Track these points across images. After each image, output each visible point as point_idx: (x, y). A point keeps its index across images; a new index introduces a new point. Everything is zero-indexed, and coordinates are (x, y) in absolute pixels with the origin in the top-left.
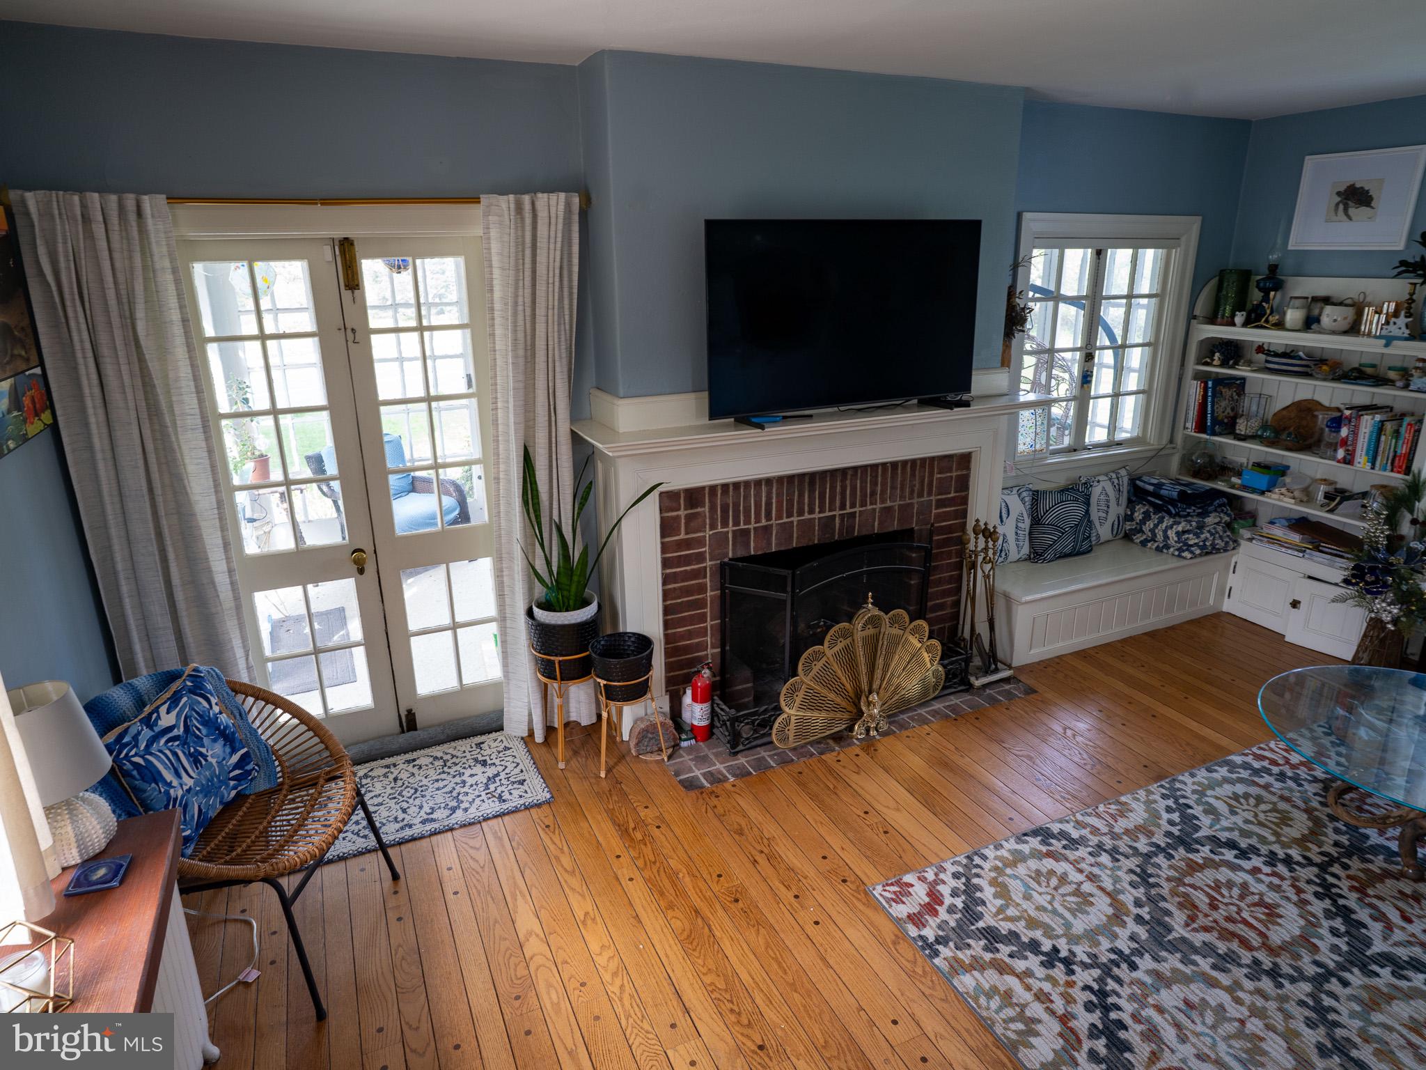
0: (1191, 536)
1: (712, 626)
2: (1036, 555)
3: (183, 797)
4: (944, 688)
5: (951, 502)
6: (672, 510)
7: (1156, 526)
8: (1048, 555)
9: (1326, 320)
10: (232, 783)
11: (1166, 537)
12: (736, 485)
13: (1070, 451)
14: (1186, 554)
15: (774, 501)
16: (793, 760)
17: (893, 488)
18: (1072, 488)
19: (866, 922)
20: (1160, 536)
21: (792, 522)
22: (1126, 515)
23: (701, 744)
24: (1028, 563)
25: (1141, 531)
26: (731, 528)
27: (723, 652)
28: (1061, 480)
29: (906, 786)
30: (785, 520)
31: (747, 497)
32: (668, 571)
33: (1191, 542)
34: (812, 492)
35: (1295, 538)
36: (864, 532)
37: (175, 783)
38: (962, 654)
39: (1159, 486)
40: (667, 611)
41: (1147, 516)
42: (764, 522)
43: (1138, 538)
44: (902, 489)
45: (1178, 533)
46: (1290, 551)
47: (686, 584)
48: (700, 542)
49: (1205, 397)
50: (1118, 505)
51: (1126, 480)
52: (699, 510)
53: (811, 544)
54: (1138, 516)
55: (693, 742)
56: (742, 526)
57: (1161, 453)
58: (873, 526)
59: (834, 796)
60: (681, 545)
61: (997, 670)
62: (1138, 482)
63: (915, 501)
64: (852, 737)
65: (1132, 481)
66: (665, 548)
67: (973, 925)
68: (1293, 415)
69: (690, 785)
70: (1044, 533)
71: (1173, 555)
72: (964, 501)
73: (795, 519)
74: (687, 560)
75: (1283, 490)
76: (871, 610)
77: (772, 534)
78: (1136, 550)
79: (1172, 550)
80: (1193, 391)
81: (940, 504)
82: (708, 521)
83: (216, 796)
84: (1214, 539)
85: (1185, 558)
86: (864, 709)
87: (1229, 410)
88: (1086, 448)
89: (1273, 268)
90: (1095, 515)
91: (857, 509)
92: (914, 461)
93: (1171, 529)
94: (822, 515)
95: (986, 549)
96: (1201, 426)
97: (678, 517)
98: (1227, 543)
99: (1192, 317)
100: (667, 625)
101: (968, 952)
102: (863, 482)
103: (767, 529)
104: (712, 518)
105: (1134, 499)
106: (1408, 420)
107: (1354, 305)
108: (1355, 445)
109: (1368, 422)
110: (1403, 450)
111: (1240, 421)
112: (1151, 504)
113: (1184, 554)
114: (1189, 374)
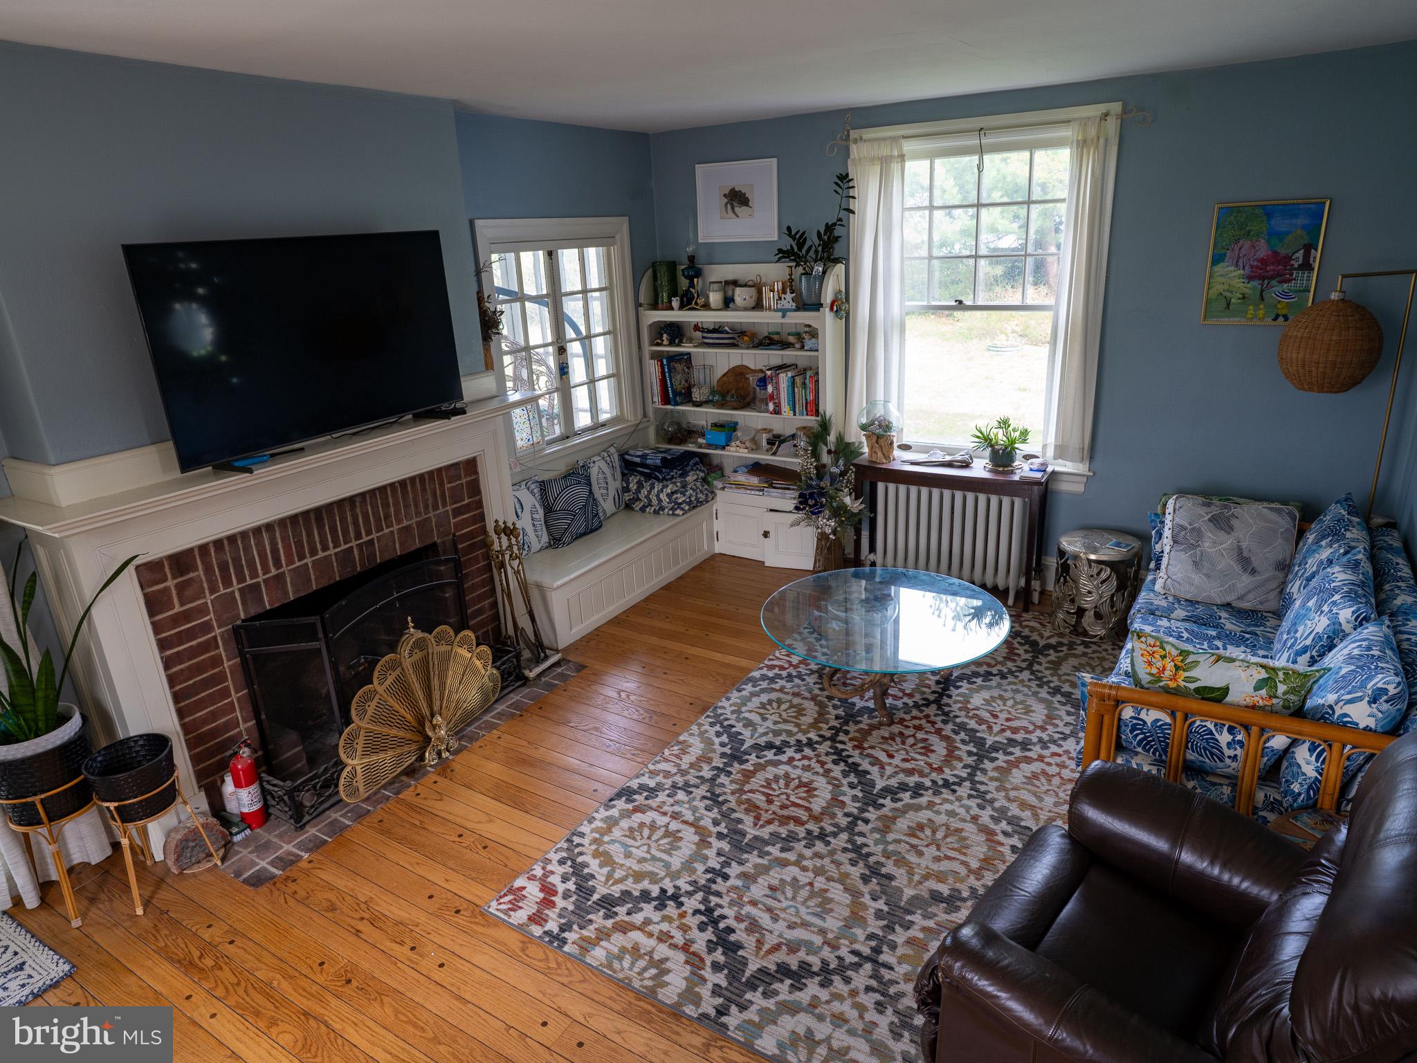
0: (678, 495)
1: (238, 699)
2: (556, 541)
4: (503, 688)
5: (467, 508)
6: (158, 583)
7: (649, 492)
8: (566, 538)
9: (738, 299)
11: (660, 500)
12: (232, 539)
13: (564, 440)
14: (678, 512)
15: (280, 546)
16: (369, 811)
17: (407, 506)
18: (574, 474)
19: (490, 943)
20: (655, 501)
21: (306, 564)
22: (623, 487)
23: (258, 830)
24: (550, 551)
25: (638, 499)
26: (236, 586)
27: (259, 724)
28: (561, 467)
29: (492, 795)
30: (298, 564)
31: (247, 549)
32: (169, 653)
33: (680, 501)
34: (321, 528)
35: (754, 480)
36: (387, 557)
38: (511, 652)
39: (644, 457)
40: (177, 698)
41: (640, 485)
42: (274, 572)
43: (637, 506)
44: (416, 506)
45: (668, 495)
46: (753, 492)
47: (195, 661)
48: (203, 610)
49: (663, 373)
50: (614, 480)
51: (616, 456)
52: (191, 575)
53: (332, 582)
54: (633, 486)
55: (248, 832)
56: (249, 582)
57: (640, 427)
58: (395, 549)
59: (422, 832)
60: (177, 620)
61: (547, 657)
62: (626, 457)
63: (431, 515)
64: (425, 766)
65: (622, 457)
66: (157, 628)
67: (589, 900)
68: (731, 380)
69: (258, 881)
70: (558, 519)
71: (668, 514)
72: (479, 504)
73: (308, 560)
74: (190, 634)
75: (738, 443)
76: (414, 634)
77: (285, 582)
78: (638, 517)
79: (666, 510)
80: (653, 368)
81: (457, 512)
82: (205, 585)
84: (696, 494)
85: (678, 515)
86: (430, 734)
87: (683, 382)
88: (576, 434)
89: (692, 259)
90: (598, 493)
91: (374, 535)
92: (421, 476)
93: (661, 492)
94: (337, 550)
95: (510, 546)
96: (666, 400)
97: (167, 589)
98: (707, 495)
99: (638, 305)
100: (181, 713)
101: (591, 927)
102: (375, 506)
103: (279, 578)
104: (210, 581)
105: (626, 472)
106: (809, 373)
107: (758, 287)
108: (779, 398)
109: (784, 378)
110: (811, 397)
111: (694, 390)
112: (641, 473)
113: (676, 512)
114: (647, 355)
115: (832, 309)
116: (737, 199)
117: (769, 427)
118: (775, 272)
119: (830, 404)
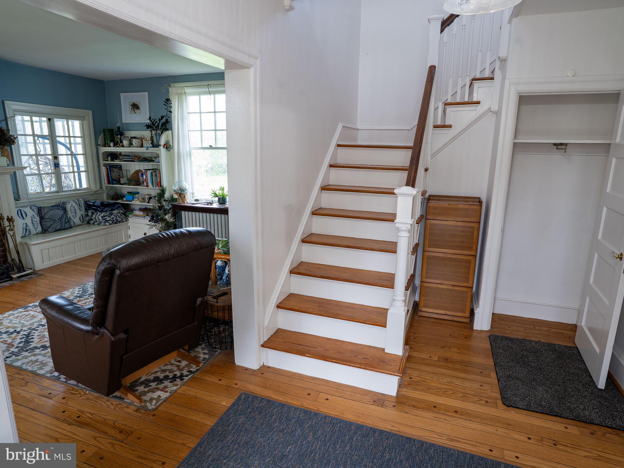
0: (107, 217)
2: (45, 231)
7: (96, 216)
8: (50, 230)
9: (134, 144)
11: (99, 219)
13: (56, 193)
14: (107, 224)
18: (57, 205)
20: (98, 220)
22: (86, 215)
24: (42, 234)
25: (92, 219)
28: (53, 203)
33: (108, 219)
35: (141, 213)
39: (94, 203)
41: (93, 214)
43: (92, 222)
45: (102, 217)
46: (141, 218)
49: (108, 171)
50: (80, 211)
51: (82, 202)
54: (90, 214)
57: (97, 192)
61: (24, 271)
62: (88, 202)
65: (86, 203)
68: (135, 175)
70: (46, 222)
71: (103, 225)
75: (136, 199)
78: (92, 226)
79: (102, 223)
80: (104, 170)
84: (116, 217)
85: (107, 225)
87: (117, 176)
88: (63, 192)
89: (119, 128)
90: (70, 215)
93: (99, 216)
96: (109, 182)
98: (122, 219)
99: (97, 145)
105: (88, 208)
106: (157, 171)
107: (141, 139)
108: (147, 180)
109: (149, 173)
110: (159, 180)
111: (121, 179)
112: (94, 209)
113: (106, 224)
114: (102, 165)
115: (164, 147)
116: (135, 107)
117: (150, 194)
118: (147, 134)
119: (165, 183)
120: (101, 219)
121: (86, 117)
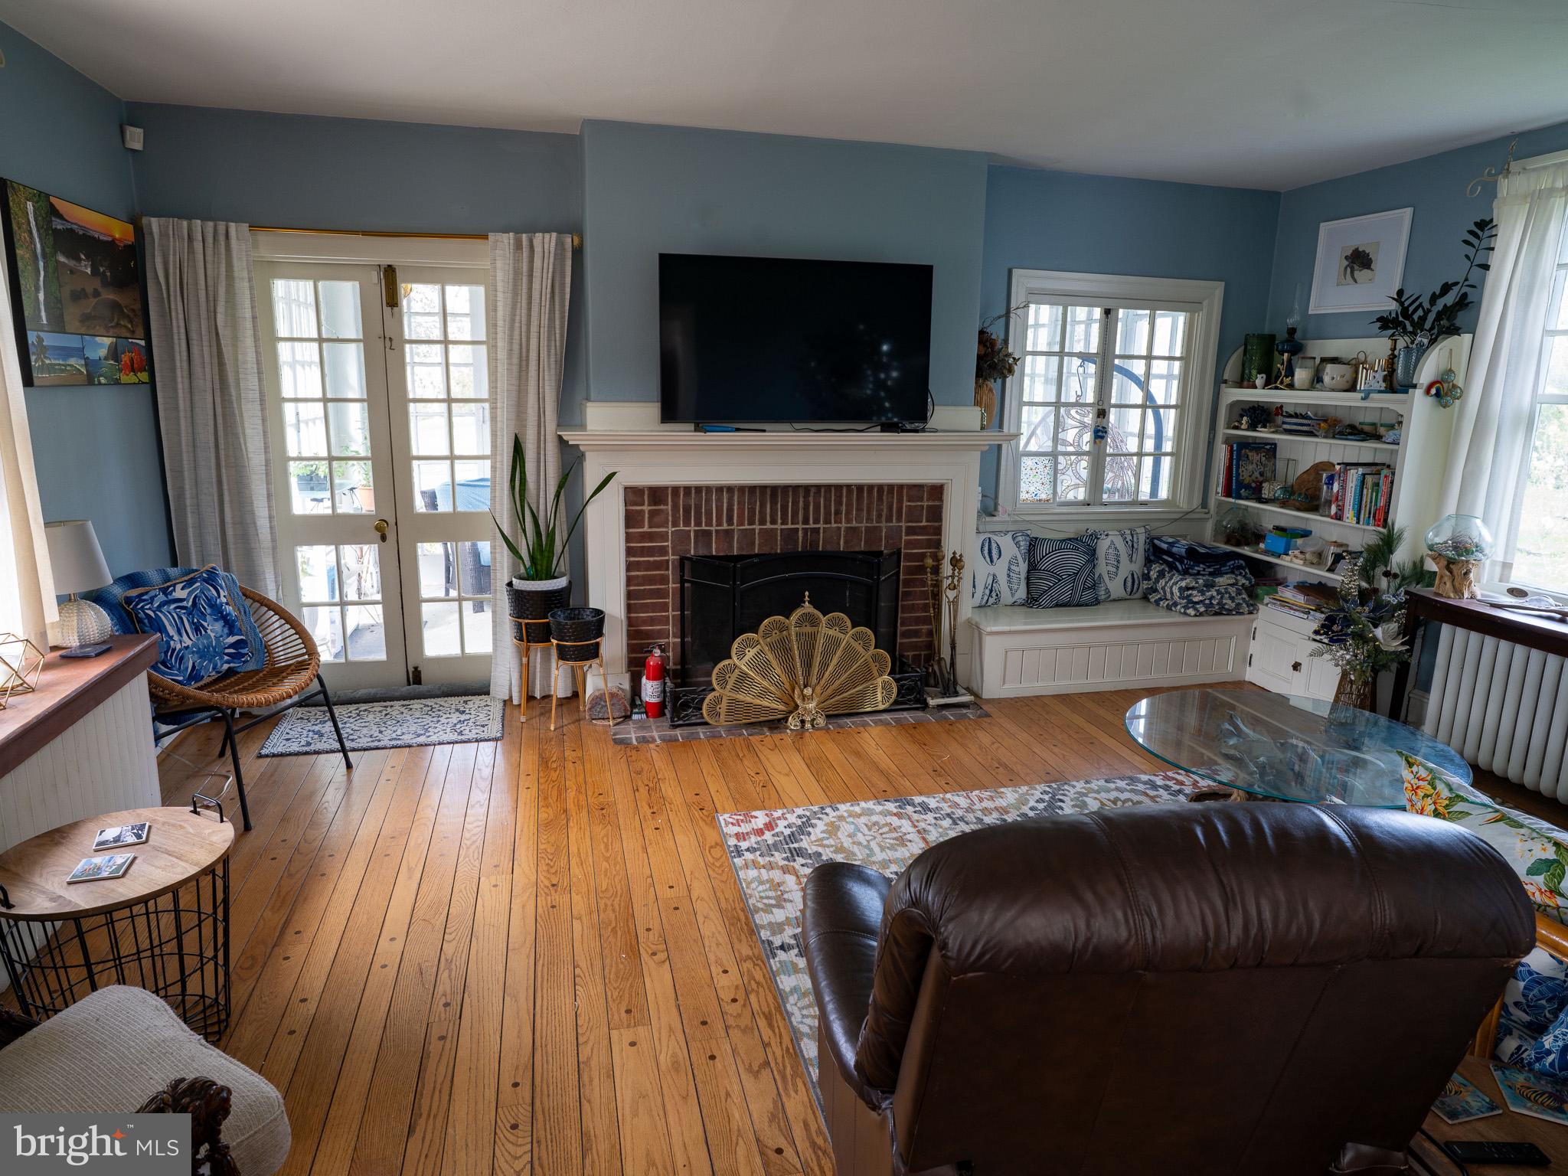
0: (1195, 592)
1: (673, 616)
2: (1032, 601)
3: (180, 650)
4: (896, 702)
5: (923, 530)
6: (637, 505)
7: (1166, 583)
8: (1043, 600)
9: (1327, 379)
10: (226, 658)
11: (1172, 593)
12: (698, 489)
13: (1084, 505)
14: (1191, 611)
15: (735, 507)
16: (721, 736)
17: (860, 510)
18: (1077, 539)
19: (698, 834)
20: (1169, 596)
21: (754, 530)
22: (1143, 574)
23: (651, 719)
24: (1024, 609)
25: (1155, 591)
26: (693, 528)
27: (683, 643)
28: (1070, 531)
29: (808, 762)
30: (747, 527)
31: (708, 501)
32: (632, 559)
33: (1196, 599)
34: (774, 503)
35: (1300, 599)
36: (829, 548)
37: (176, 637)
38: (917, 672)
39: (1171, 544)
40: (630, 595)
41: (1161, 574)
42: (725, 526)
43: (1153, 597)
44: (869, 511)
45: (1180, 589)
46: (1297, 614)
47: (649, 573)
48: (663, 537)
49: (1231, 459)
50: (1131, 561)
51: (1142, 538)
52: (662, 507)
53: (773, 552)
54: (1153, 574)
55: (644, 716)
56: (704, 527)
57: (1188, 516)
58: (839, 544)
59: (738, 762)
60: (644, 537)
61: (956, 694)
62: (1156, 541)
63: (883, 524)
64: (787, 728)
65: (1150, 541)
66: (629, 538)
67: (787, 844)
68: (1311, 478)
69: (623, 743)
70: (1040, 579)
71: (1180, 612)
72: (938, 531)
73: (757, 527)
74: (650, 551)
75: (1297, 552)
76: (807, 608)
77: (733, 537)
78: (1152, 607)
79: (1179, 607)
80: (1221, 452)
81: (911, 531)
82: (670, 518)
83: (210, 661)
84: (1222, 598)
85: (1189, 615)
86: (799, 702)
87: (1257, 474)
88: (1102, 504)
89: (1292, 331)
90: (1102, 568)
91: (821, 525)
92: (880, 487)
93: (1174, 585)
94: (783, 527)
95: (953, 576)
96: (1228, 492)
97: (642, 511)
98: (1238, 605)
99: (1219, 381)
100: (630, 608)
101: (768, 859)
102: (828, 500)
103: (728, 534)
104: (673, 516)
105: (1152, 558)
106: (1385, 472)
107: (1355, 365)
108: (1343, 499)
109: (1354, 476)
110: (1382, 503)
111: (1266, 485)
112: (1166, 562)
113: (1188, 611)
114: (1220, 438)
115: (1428, 392)
116: (1360, 260)
117: (1345, 542)
118: (1378, 347)
119: (1402, 516)
120: (1178, 594)
121: (1205, 303)
